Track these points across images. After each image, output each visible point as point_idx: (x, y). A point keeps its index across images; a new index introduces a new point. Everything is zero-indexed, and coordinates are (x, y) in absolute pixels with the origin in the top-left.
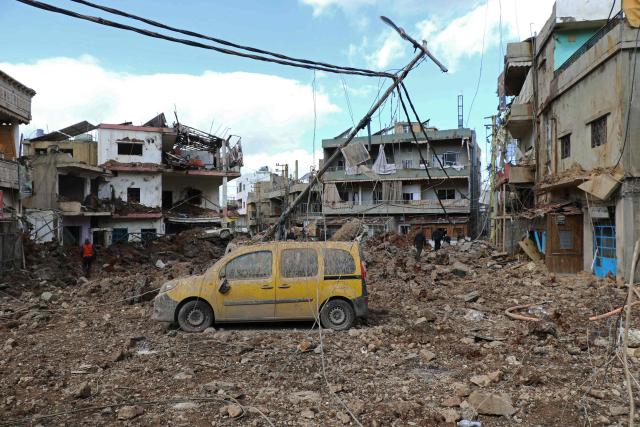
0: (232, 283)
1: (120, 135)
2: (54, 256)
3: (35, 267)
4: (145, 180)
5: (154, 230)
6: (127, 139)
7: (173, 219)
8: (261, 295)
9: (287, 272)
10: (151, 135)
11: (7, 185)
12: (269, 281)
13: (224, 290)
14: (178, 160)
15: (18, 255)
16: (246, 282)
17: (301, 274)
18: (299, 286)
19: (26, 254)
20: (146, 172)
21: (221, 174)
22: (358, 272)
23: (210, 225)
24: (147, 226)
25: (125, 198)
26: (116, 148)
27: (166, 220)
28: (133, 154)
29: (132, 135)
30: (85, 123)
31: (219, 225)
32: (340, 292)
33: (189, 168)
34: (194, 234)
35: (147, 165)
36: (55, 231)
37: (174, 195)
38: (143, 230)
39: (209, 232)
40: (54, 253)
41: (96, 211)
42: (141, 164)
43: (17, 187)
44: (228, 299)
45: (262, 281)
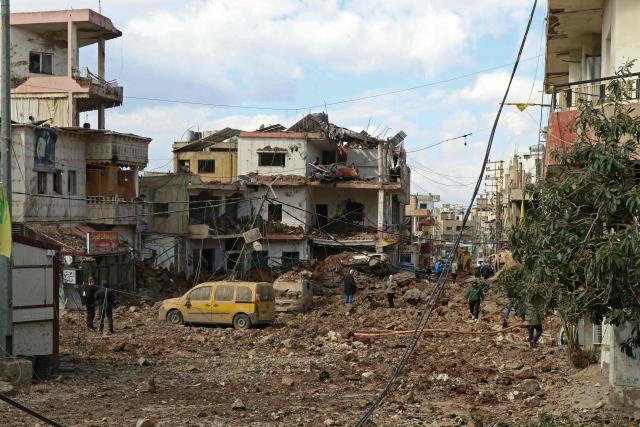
0: (192, 302)
1: (261, 144)
2: (159, 282)
3: (140, 290)
4: (287, 195)
5: (296, 254)
6: (268, 148)
7: (318, 241)
8: (205, 309)
9: (218, 298)
10: (295, 143)
11: (127, 223)
12: (209, 302)
13: (188, 305)
14: (322, 172)
15: (130, 280)
16: (198, 302)
17: (225, 299)
18: (224, 306)
19: (137, 280)
20: (287, 186)
21: (376, 186)
22: (253, 300)
23: (360, 249)
24: (289, 249)
25: (265, 216)
26: (256, 158)
27: (310, 242)
28: (274, 165)
29: (274, 144)
30: (228, 130)
31: (372, 249)
32: (242, 310)
33: (337, 180)
34: (341, 258)
35: (289, 178)
36: (176, 257)
37: (329, 210)
38: (284, 253)
39: (357, 257)
40: (159, 279)
41: (225, 234)
42: (282, 177)
43: (134, 223)
44: (191, 310)
45: (206, 302)
